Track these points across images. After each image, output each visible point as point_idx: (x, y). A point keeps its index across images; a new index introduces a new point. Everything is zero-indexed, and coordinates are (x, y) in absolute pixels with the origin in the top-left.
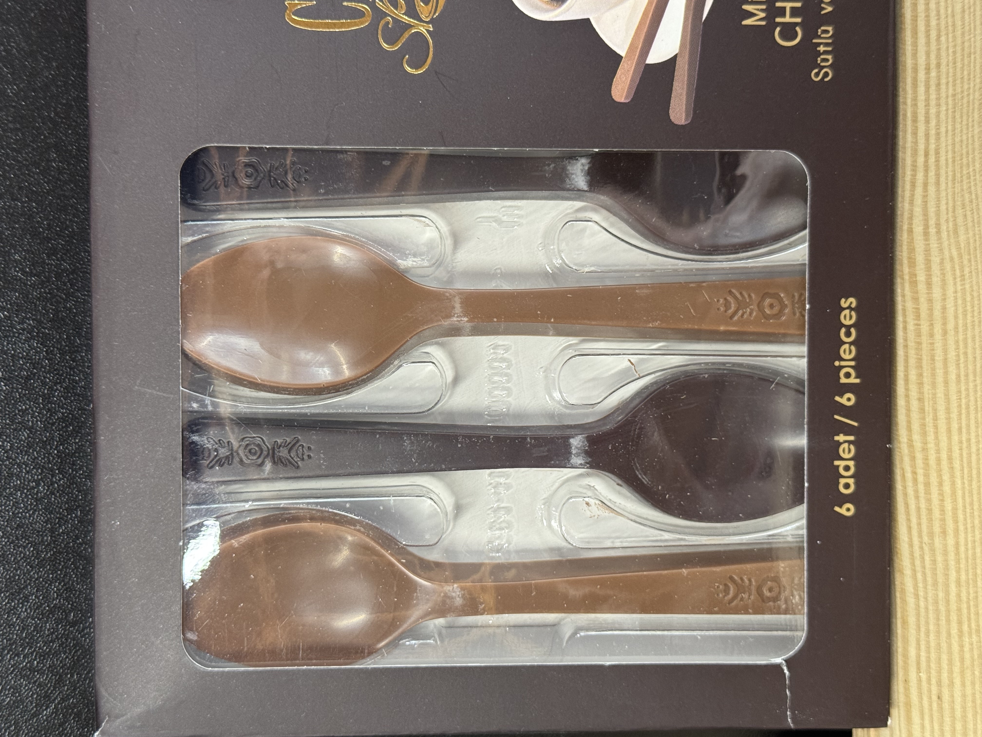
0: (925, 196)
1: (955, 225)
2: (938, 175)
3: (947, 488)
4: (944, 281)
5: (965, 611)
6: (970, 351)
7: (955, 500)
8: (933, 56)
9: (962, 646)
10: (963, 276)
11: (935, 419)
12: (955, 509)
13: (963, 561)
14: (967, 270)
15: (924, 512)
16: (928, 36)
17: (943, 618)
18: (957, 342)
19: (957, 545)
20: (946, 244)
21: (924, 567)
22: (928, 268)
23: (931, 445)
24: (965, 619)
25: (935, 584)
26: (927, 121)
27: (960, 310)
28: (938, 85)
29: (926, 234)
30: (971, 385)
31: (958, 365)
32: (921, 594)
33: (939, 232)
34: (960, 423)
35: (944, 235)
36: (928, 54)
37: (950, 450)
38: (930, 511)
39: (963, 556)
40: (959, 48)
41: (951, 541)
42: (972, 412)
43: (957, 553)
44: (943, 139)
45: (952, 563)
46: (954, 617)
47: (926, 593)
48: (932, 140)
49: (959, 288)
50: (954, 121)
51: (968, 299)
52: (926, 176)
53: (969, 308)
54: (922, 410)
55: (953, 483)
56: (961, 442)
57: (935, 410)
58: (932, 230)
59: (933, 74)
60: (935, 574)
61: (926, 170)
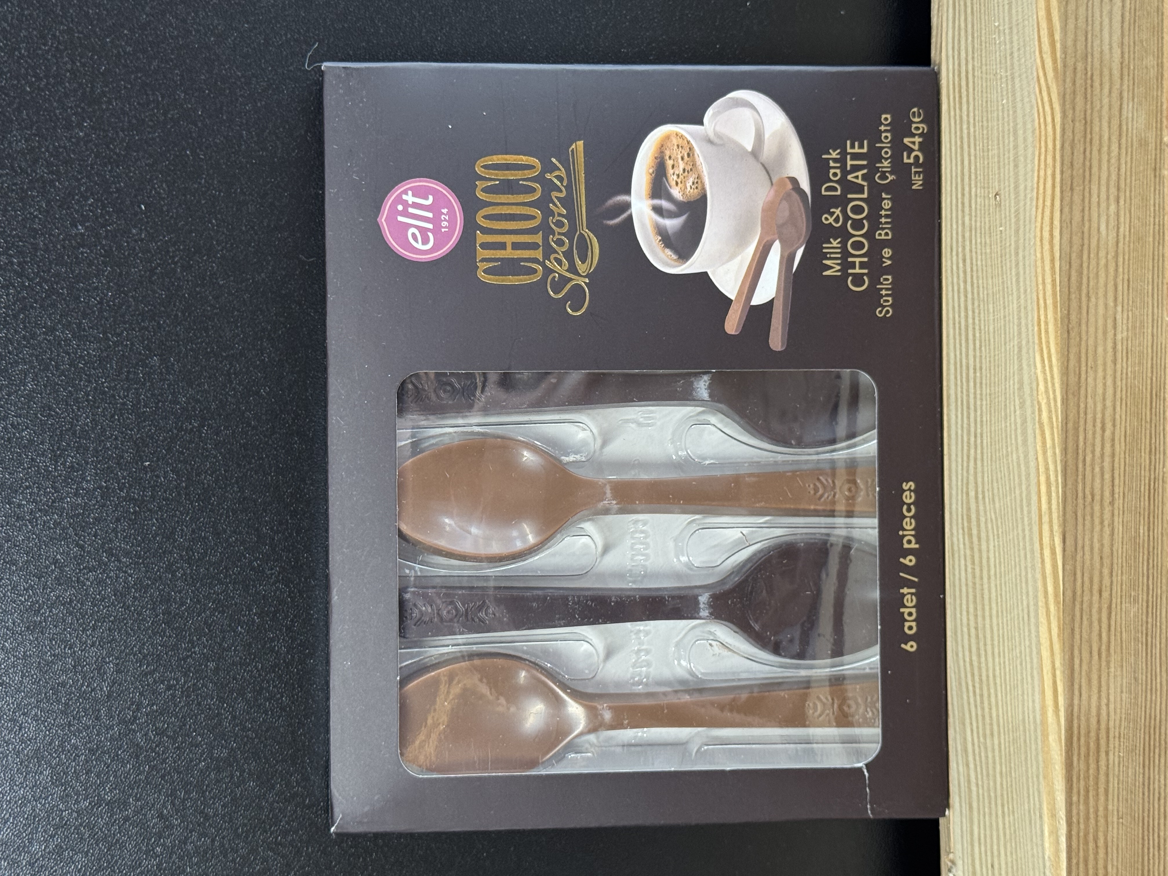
0: (975, 468)
1: (993, 494)
2: (982, 453)
3: (993, 700)
4: (987, 536)
5: (1005, 796)
6: (1003, 593)
7: (997, 710)
8: (978, 360)
9: (1004, 824)
10: (998, 535)
11: (985, 645)
12: (998, 716)
13: (1003, 757)
14: (1000, 530)
15: (980, 718)
16: (975, 344)
17: (993, 803)
18: (996, 585)
19: (1000, 743)
20: (988, 508)
21: (981, 762)
22: (979, 526)
23: (983, 665)
24: (1005, 802)
25: (988, 775)
26: (975, 411)
27: (997, 561)
28: (981, 383)
29: (977, 498)
30: (1005, 620)
31: (997, 603)
32: (980, 783)
33: (984, 498)
34: (999, 649)
35: (987, 500)
36: (975, 357)
37: (994, 670)
38: (983, 716)
39: (1003, 753)
40: (992, 359)
41: (996, 742)
42: (1006, 641)
43: (1000, 751)
44: (985, 427)
45: (997, 758)
46: (999, 802)
47: (983, 782)
48: (979, 426)
49: (996, 543)
50: (991, 414)
51: (1002, 553)
52: (976, 452)
53: (1002, 560)
54: (977, 636)
55: (996, 696)
56: (1000, 664)
57: (985, 637)
58: (980, 496)
59: (978, 374)
60: (988, 767)
61: (976, 448)
